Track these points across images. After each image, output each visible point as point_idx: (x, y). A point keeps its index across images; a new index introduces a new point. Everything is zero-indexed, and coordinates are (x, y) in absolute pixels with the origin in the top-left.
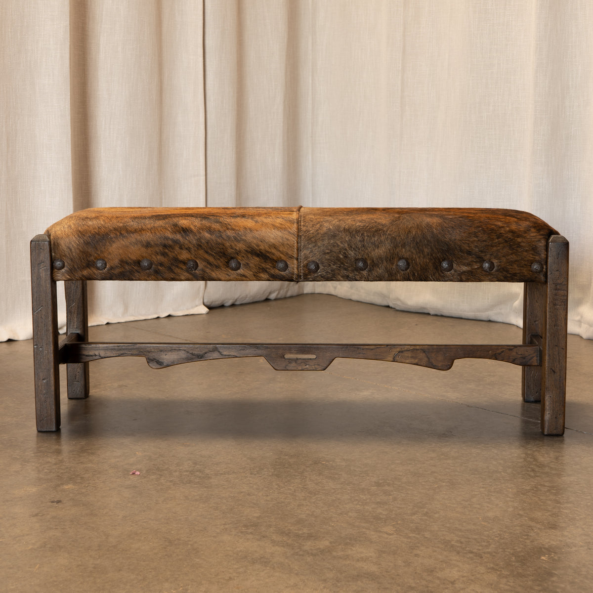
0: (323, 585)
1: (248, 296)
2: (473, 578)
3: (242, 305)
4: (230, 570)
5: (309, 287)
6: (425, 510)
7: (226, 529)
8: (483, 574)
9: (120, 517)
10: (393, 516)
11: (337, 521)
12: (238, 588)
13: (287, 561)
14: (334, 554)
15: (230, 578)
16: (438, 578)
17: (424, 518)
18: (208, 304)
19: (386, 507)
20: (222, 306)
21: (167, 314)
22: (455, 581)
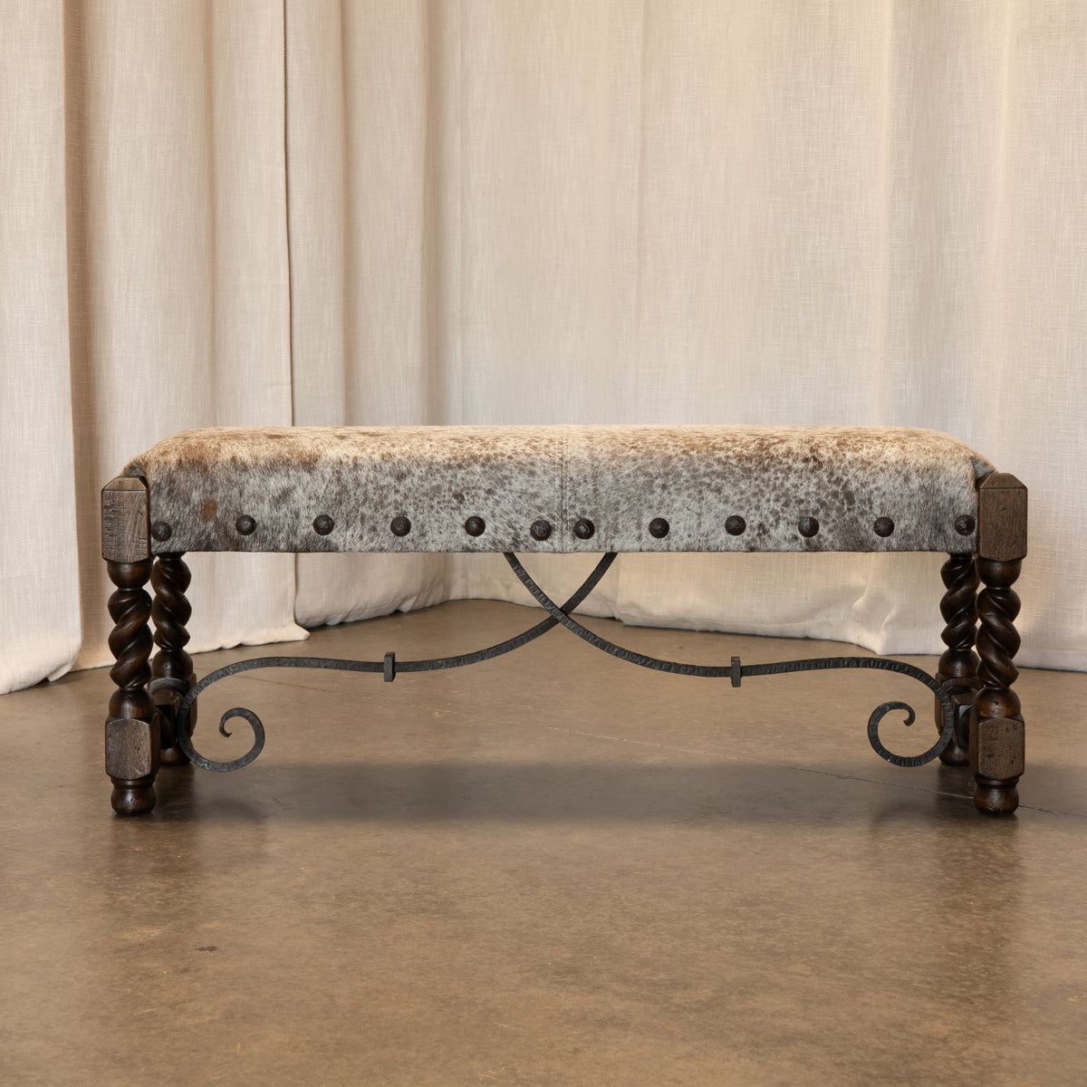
1: (369, 606)
3: (357, 622)
5: (458, 587)
20: (325, 626)
21: (235, 643)
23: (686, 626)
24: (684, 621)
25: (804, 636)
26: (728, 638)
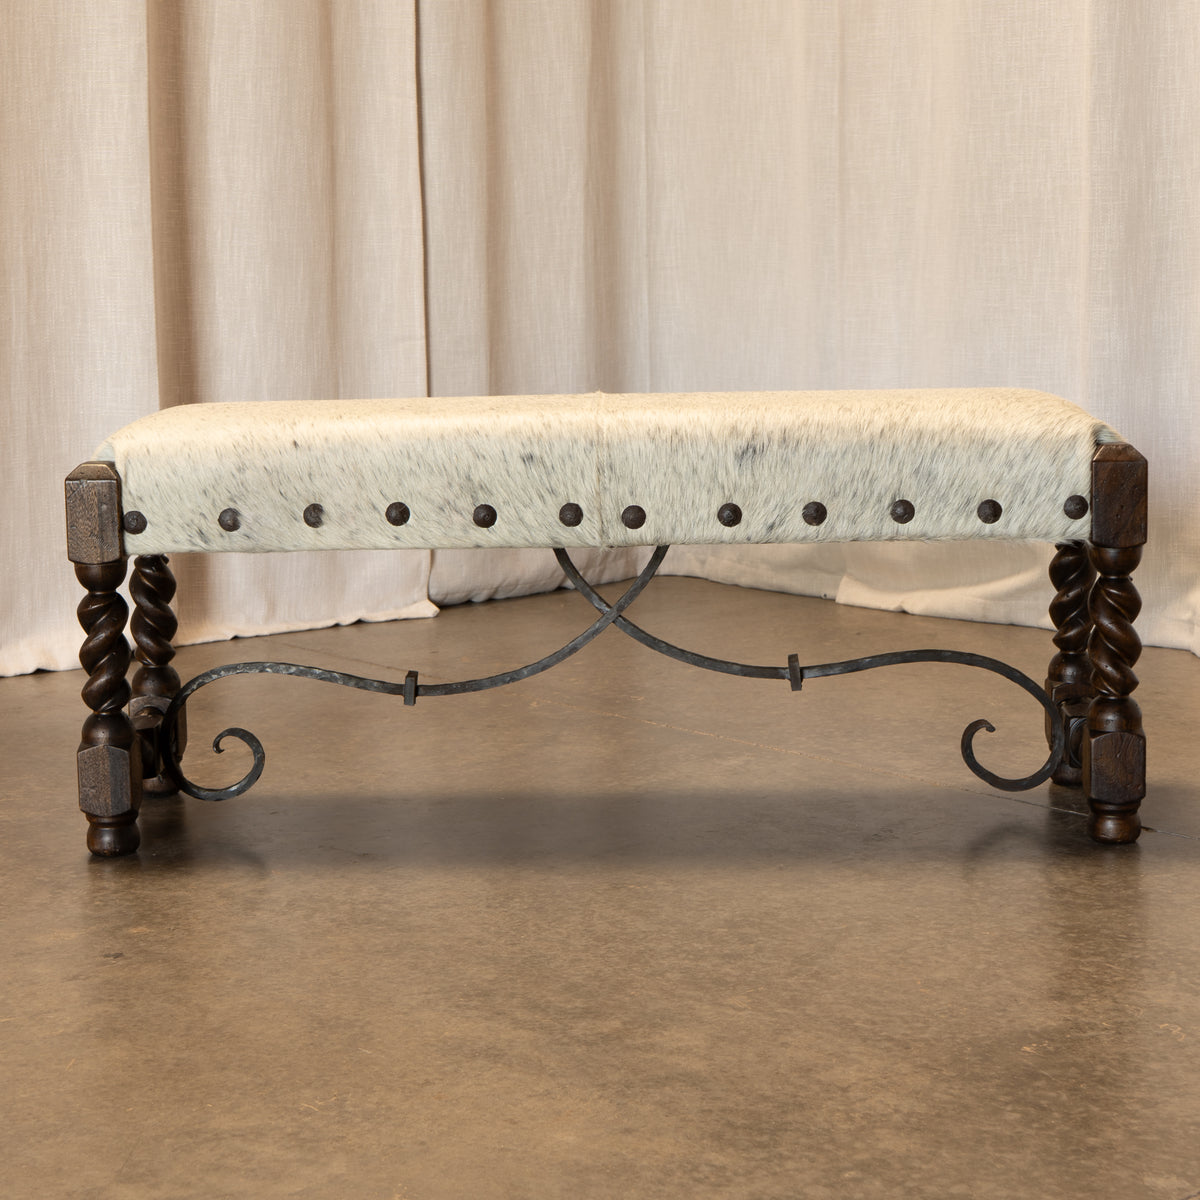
0: (599, 1093)
1: (521, 582)
2: (884, 1082)
3: (508, 599)
4: (428, 1069)
6: (815, 968)
7: (429, 1001)
8: (905, 1075)
9: (230, 981)
10: (750, 979)
11: (643, 987)
12: (440, 1098)
13: (536, 1053)
14: (628, 1041)
15: (427, 1082)
16: (819, 1082)
17: (810, 981)
18: (438, 598)
19: (739, 963)
20: (468, 603)
21: (354, 619)
22: (849, 1086)
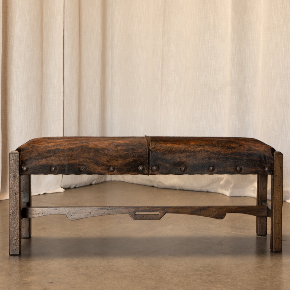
1: (83, 182)
5: (109, 177)
21: (43, 193)
23: (174, 188)
24: (174, 186)
25: (207, 191)
26: (186, 192)
